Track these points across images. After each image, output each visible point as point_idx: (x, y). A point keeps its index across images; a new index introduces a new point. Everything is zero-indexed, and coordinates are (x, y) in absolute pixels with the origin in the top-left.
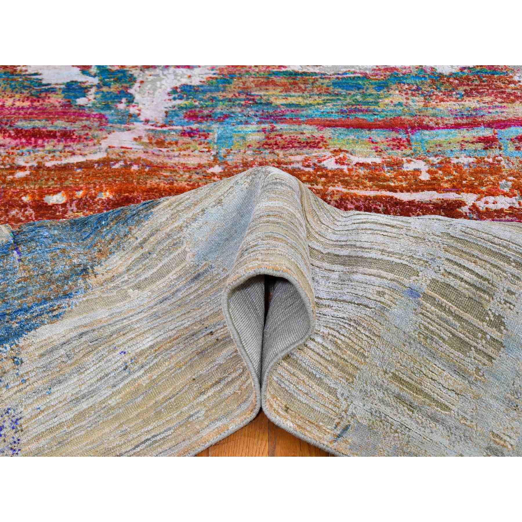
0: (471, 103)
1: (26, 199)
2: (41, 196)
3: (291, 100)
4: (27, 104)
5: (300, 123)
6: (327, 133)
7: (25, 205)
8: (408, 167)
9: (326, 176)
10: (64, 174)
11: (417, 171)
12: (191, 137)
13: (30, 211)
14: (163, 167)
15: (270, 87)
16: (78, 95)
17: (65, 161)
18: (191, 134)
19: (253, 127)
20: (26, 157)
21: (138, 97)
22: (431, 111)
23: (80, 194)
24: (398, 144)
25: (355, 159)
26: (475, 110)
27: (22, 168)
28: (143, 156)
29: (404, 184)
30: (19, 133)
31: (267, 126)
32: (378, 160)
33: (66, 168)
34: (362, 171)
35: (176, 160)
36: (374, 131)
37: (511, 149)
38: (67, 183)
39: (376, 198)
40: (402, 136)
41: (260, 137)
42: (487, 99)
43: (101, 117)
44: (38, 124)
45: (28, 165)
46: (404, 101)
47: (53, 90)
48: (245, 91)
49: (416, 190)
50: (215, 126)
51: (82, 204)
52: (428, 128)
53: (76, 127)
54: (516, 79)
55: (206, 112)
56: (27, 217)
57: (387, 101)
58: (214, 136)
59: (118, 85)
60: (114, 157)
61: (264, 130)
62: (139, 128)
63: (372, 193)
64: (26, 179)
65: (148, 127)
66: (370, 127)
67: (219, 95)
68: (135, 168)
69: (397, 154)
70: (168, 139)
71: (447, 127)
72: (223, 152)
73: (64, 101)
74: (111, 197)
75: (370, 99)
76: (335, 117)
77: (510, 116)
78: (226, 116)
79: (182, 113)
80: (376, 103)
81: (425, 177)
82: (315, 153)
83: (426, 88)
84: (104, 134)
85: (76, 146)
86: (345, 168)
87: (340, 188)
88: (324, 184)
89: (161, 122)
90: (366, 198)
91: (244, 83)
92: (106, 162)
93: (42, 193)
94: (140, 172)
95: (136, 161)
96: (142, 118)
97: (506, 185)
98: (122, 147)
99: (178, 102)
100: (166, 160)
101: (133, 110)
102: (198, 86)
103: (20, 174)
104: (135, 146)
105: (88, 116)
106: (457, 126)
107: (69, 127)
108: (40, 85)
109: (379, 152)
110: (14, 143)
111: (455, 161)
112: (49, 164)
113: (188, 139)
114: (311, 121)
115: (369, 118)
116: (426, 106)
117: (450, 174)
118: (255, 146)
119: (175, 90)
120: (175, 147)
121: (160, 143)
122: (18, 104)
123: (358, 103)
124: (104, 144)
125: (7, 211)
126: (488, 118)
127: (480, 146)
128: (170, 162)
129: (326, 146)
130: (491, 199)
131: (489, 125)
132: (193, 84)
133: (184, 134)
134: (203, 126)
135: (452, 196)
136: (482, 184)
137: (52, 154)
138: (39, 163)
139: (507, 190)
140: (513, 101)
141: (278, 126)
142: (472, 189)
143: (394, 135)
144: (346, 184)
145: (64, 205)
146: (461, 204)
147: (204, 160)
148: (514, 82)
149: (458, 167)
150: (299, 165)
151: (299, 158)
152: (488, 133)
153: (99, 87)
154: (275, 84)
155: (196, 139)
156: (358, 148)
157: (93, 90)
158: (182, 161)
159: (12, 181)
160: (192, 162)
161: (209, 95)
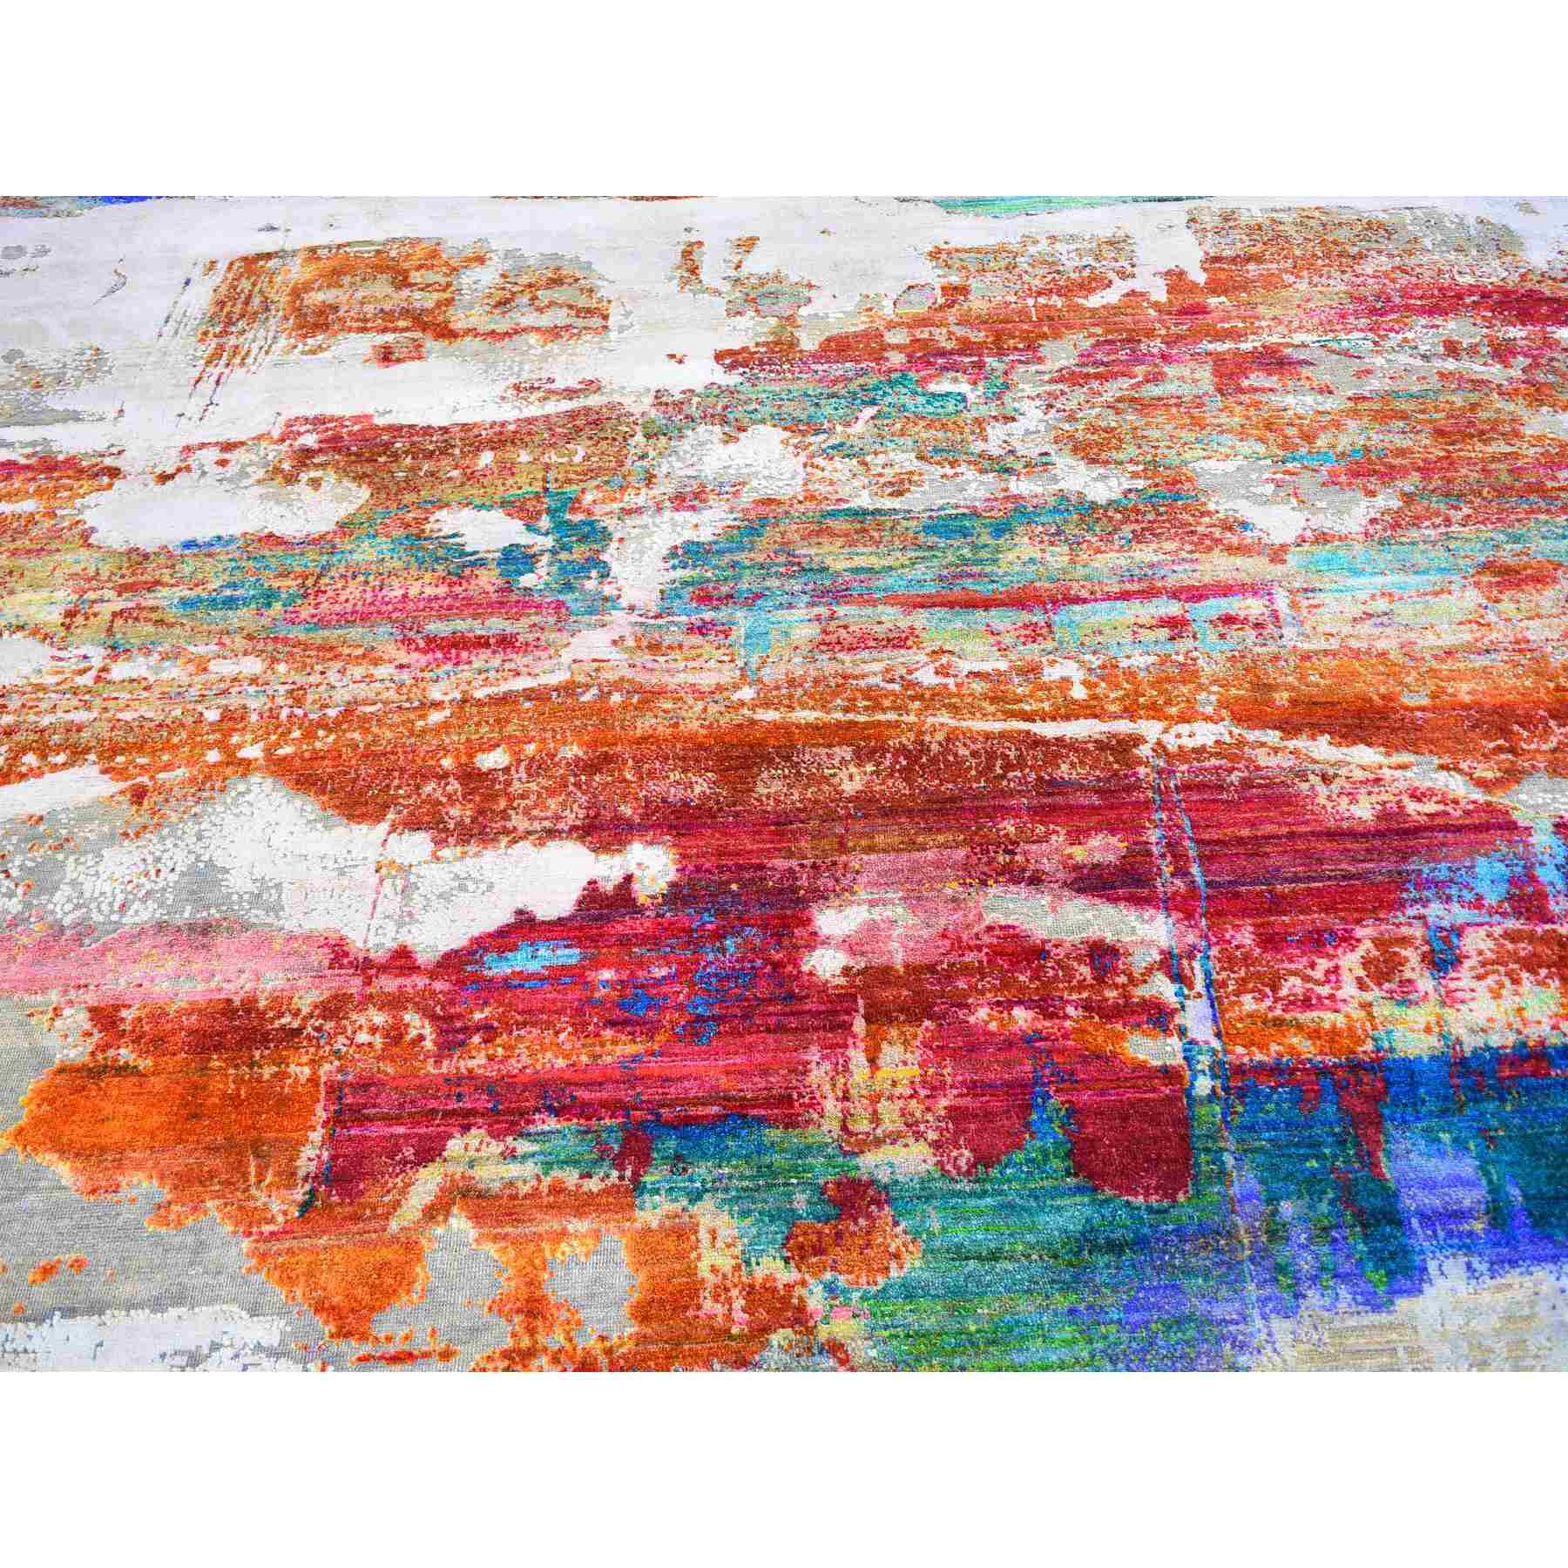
0: (1145, 554)
1: (447, 763)
2: (471, 756)
3: (860, 562)
4: (442, 590)
5: (874, 603)
6: (920, 618)
7: (446, 775)
8: (1052, 674)
9: (921, 697)
10: (504, 711)
11: (1066, 682)
12: (702, 634)
13: (454, 786)
14: (660, 692)
15: (824, 539)
16: (522, 568)
17: (504, 687)
18: (702, 629)
19: (800, 613)
20: (442, 685)
21: (616, 569)
22: (1081, 572)
23: (531, 749)
24: (1033, 634)
25: (965, 666)
26: (1152, 566)
27: (437, 705)
28: (628, 673)
29: (1046, 706)
30: (433, 643)
31: (822, 610)
32: (1003, 666)
33: (505, 699)
34: (978, 686)
35: (681, 678)
36: (993, 612)
37: (1212, 636)
38: (510, 729)
39: (1003, 735)
40: (1038, 617)
41: (813, 631)
42: (1170, 546)
43: (560, 605)
44: (461, 625)
45: (447, 698)
46: (1038, 555)
47: (482, 563)
48: (785, 547)
49: (1067, 718)
50: (740, 615)
51: (537, 767)
52: (1078, 600)
53: (519, 628)
54: (1212, 507)
55: (725, 589)
56: (449, 797)
57: (1011, 556)
58: (738, 633)
59: (583, 547)
60: (581, 679)
61: (818, 618)
62: (621, 622)
63: (996, 726)
64: (445, 726)
65: (634, 618)
66: (987, 604)
67: (742, 557)
68: (616, 698)
69: (1032, 651)
70: (668, 640)
71: (1108, 597)
72: (755, 661)
73: (500, 582)
74: (581, 754)
75: (984, 554)
76: (931, 589)
77: (1207, 579)
78: (758, 596)
79: (687, 593)
80: (995, 561)
81: (1079, 693)
82: (902, 657)
83: (1071, 530)
84: (563, 637)
85: (520, 660)
86: (951, 681)
87: (945, 718)
88: (919, 713)
89: (654, 609)
90: (988, 736)
91: (783, 534)
92: (569, 689)
93: (473, 749)
94: (625, 706)
95: (617, 685)
96: (624, 602)
97: (1207, 701)
98: (594, 660)
99: (679, 573)
100: (666, 679)
101: (608, 590)
102: (710, 543)
103: (436, 717)
104: (614, 654)
105: (539, 606)
106: (1125, 596)
107: (509, 627)
108: (463, 554)
109: (1003, 650)
110: (424, 659)
111: (1124, 663)
112: (480, 694)
113: (696, 639)
114: (892, 599)
115: (984, 589)
116: (1073, 562)
117: (1118, 686)
118: (805, 650)
119: (673, 552)
120: (676, 654)
121: (655, 647)
122: (429, 591)
123: (965, 561)
124: (566, 656)
125: (418, 787)
126: (1172, 581)
127: (1164, 633)
128: (672, 682)
129: (918, 645)
130: (1184, 729)
131: (1175, 594)
132: (702, 539)
133: (691, 629)
134: (722, 615)
135: (1123, 727)
136: (1168, 703)
137: (483, 676)
138: (464, 692)
139: (1209, 710)
140: (1210, 549)
141: (841, 610)
142: (1155, 712)
143: (1024, 617)
144: (955, 710)
145: (507, 770)
146: (1138, 740)
147: (728, 675)
148: (1209, 514)
149: (1130, 674)
150: (877, 680)
151: (877, 667)
152: (1173, 608)
153: (554, 552)
154: (832, 533)
155: (711, 638)
156: (968, 646)
157: (545, 559)
158: (691, 678)
159: (424, 731)
160: (707, 680)
161: (727, 558)
